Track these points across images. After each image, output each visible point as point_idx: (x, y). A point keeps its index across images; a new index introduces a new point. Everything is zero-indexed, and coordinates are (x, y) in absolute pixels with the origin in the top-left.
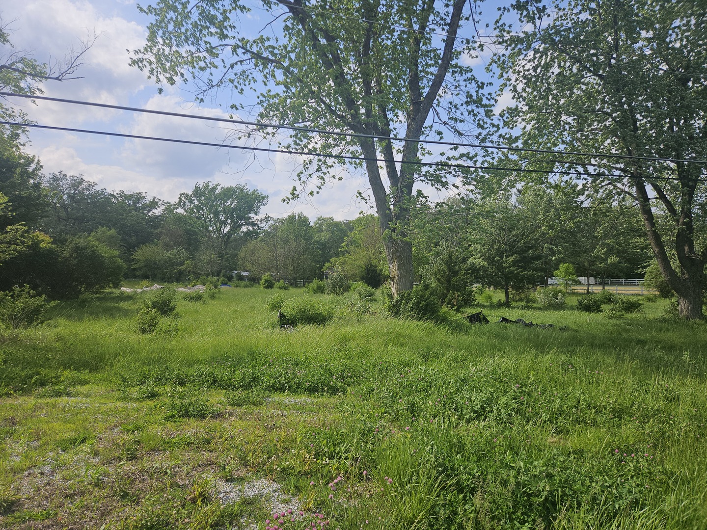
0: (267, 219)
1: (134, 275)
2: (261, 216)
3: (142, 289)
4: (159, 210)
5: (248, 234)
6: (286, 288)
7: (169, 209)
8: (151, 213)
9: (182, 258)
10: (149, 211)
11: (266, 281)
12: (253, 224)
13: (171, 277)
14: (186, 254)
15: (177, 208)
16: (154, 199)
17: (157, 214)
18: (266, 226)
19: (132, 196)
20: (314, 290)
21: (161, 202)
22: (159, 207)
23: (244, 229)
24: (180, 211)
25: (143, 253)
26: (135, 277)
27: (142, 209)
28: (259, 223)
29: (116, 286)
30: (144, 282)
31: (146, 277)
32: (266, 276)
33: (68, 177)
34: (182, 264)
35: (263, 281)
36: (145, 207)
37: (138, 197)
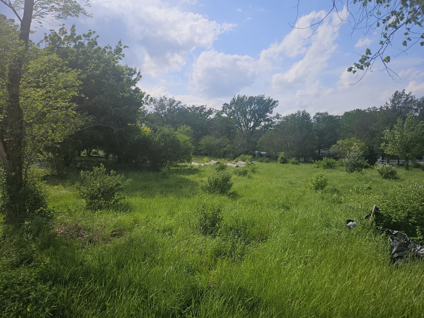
0: (278, 116)
1: (200, 154)
2: (274, 114)
3: (204, 163)
4: (213, 115)
5: (266, 127)
6: (297, 164)
7: (219, 114)
8: (209, 117)
9: (226, 143)
10: (208, 116)
11: (282, 158)
12: (268, 120)
13: (219, 155)
14: (228, 140)
15: (223, 114)
16: (210, 109)
17: (212, 118)
18: (276, 121)
19: (198, 108)
20: (324, 165)
21: (214, 111)
22: (213, 113)
23: (263, 124)
24: (224, 115)
25: (205, 141)
26: (201, 155)
27: (204, 115)
28: (272, 119)
29: (189, 161)
30: (206, 159)
31: (206, 155)
32: (282, 155)
33: (168, 99)
34: (225, 147)
35: (279, 158)
36: (206, 113)
37: (202, 108)
